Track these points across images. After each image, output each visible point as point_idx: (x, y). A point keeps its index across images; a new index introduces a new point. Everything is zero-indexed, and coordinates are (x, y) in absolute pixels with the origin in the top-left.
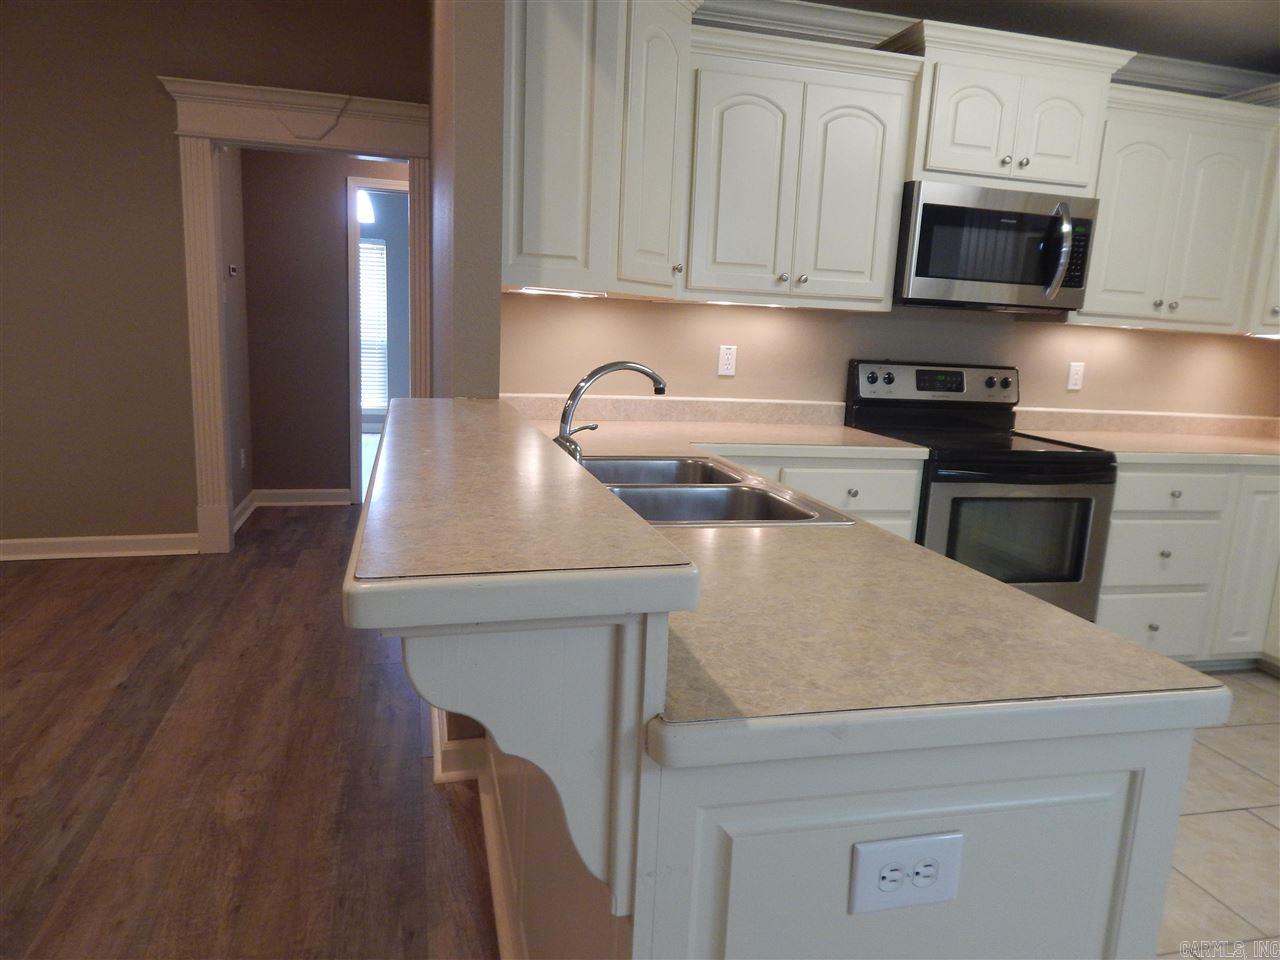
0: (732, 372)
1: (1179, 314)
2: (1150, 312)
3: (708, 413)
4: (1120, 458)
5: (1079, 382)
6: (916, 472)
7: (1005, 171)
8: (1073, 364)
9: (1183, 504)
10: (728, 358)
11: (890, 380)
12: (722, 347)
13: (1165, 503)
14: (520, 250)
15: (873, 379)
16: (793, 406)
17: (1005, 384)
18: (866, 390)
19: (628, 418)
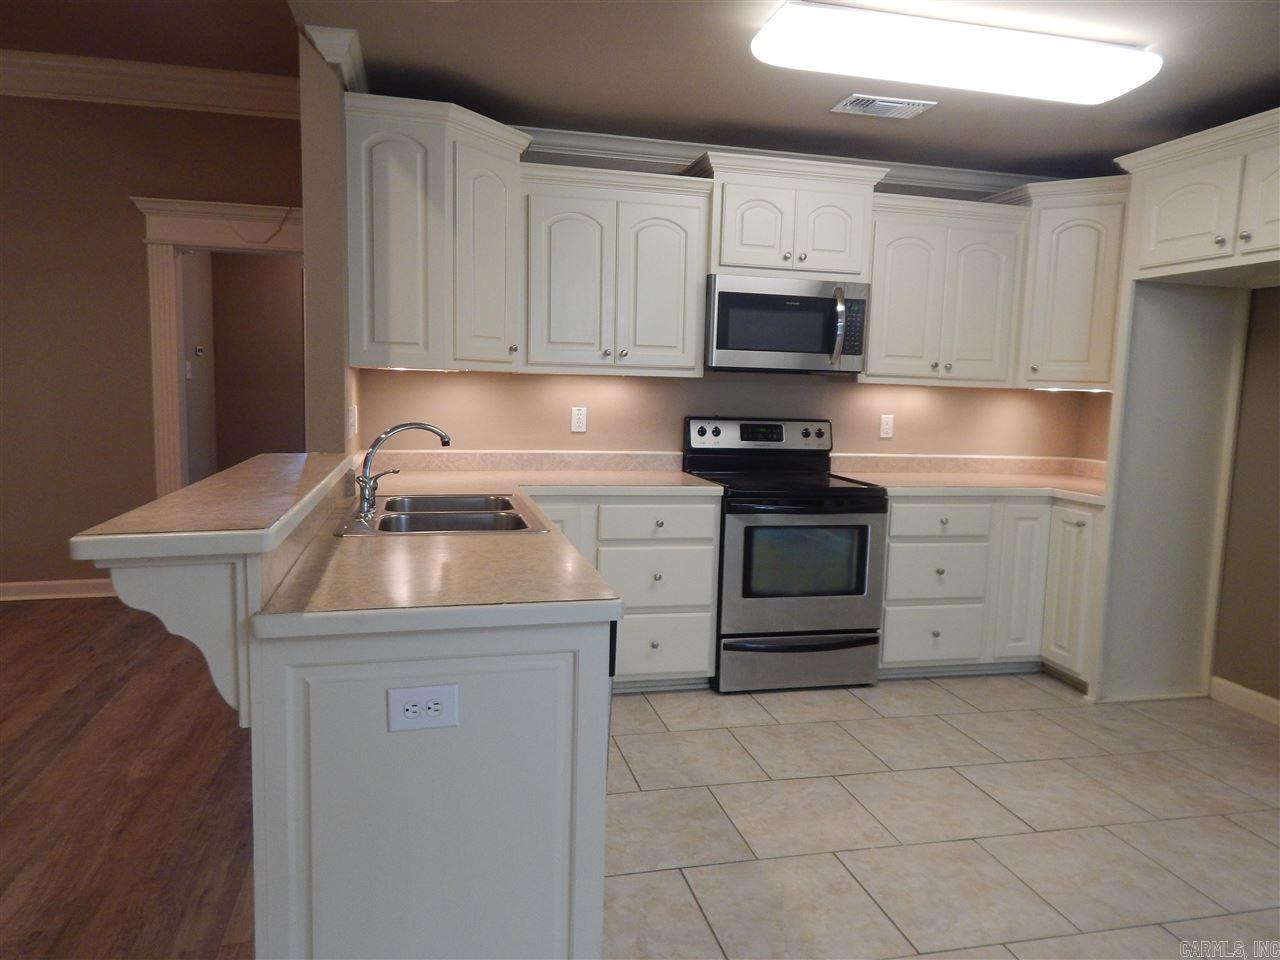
0: (584, 430)
1: (954, 373)
2: (929, 372)
3: (563, 464)
4: (891, 492)
5: (890, 432)
6: (714, 506)
7: (788, 264)
8: (883, 416)
9: (952, 529)
10: (579, 418)
11: (717, 432)
12: (574, 409)
13: (937, 530)
14: (372, 339)
15: (702, 432)
16: (637, 456)
17: (820, 434)
18: (697, 442)
19: (495, 468)
